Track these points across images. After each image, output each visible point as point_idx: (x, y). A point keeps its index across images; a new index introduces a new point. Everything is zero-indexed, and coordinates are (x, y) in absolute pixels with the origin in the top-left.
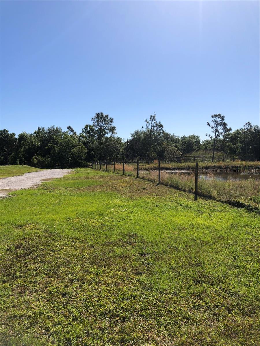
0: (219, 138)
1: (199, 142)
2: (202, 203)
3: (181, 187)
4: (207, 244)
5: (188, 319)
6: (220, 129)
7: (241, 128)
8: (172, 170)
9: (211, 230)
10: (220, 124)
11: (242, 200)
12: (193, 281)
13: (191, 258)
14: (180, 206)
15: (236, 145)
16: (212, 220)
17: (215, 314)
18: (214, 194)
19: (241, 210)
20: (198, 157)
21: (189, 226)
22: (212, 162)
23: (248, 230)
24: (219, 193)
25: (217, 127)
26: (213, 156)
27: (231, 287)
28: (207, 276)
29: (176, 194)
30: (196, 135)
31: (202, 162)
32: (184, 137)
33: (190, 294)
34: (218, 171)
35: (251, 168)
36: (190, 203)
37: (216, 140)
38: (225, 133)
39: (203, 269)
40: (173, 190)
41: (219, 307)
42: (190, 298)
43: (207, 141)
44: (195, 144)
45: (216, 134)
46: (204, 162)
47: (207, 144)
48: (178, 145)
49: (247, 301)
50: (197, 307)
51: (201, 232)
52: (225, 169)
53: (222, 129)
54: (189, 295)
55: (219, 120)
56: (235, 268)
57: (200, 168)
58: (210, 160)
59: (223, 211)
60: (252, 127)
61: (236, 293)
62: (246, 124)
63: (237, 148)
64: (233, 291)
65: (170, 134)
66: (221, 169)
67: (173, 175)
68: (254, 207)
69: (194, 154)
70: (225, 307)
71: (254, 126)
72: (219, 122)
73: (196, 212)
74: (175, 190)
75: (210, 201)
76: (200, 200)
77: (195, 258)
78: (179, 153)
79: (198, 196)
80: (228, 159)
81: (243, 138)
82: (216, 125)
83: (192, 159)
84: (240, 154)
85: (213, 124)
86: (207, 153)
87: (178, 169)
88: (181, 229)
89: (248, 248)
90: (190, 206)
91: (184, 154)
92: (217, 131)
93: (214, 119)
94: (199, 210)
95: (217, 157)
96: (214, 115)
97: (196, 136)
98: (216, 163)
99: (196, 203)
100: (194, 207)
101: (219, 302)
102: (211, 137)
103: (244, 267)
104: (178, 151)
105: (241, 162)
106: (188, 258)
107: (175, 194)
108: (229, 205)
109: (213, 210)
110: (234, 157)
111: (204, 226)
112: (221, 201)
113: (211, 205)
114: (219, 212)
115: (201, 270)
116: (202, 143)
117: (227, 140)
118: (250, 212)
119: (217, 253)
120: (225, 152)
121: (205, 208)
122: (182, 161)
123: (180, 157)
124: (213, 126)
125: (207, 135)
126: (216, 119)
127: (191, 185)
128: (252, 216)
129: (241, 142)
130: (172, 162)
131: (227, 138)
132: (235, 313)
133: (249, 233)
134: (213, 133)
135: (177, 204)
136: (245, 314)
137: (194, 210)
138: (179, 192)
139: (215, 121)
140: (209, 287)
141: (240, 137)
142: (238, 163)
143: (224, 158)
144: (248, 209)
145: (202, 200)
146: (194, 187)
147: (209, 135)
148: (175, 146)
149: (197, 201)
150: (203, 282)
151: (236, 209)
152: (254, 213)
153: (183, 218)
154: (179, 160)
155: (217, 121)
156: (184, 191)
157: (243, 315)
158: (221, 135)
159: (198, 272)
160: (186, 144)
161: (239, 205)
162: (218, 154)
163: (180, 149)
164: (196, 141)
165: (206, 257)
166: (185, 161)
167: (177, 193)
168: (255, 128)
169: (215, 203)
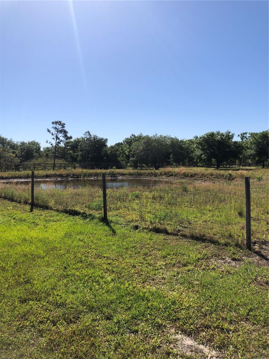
0: (60, 145)
1: (39, 148)
2: (38, 215)
3: (16, 199)
4: (39, 258)
5: (9, 345)
6: (61, 136)
7: (81, 137)
8: (9, 179)
9: (44, 242)
10: (61, 132)
11: (77, 208)
12: (19, 301)
13: (19, 276)
14: (13, 220)
15: (76, 153)
16: (46, 231)
17: (39, 331)
18: (52, 203)
19: (77, 217)
20: (39, 164)
21: (21, 241)
22: (54, 169)
23: (81, 237)
24: (56, 203)
25: (58, 134)
26: (54, 164)
27: (58, 298)
28: (35, 292)
29: (10, 207)
30: (36, 141)
31: (42, 169)
32: (23, 143)
33: (14, 316)
34: (59, 179)
35: (90, 175)
36: (24, 216)
37: (57, 148)
38: (66, 141)
39: (31, 285)
40: (7, 202)
41: (44, 322)
42: (13, 321)
43: (48, 148)
44: (35, 151)
45: (57, 142)
46: (45, 170)
47: (48, 151)
48: (16, 151)
49: (73, 308)
50: (20, 329)
51: (34, 246)
52: (66, 177)
53: (63, 136)
54: (13, 318)
55: (59, 127)
56: (65, 277)
57: (40, 177)
58: (51, 168)
59: (58, 220)
60: (91, 136)
61: (62, 303)
62: (86, 133)
63: (77, 156)
64: (60, 301)
65: (7, 139)
66: (62, 177)
67: (8, 185)
68: (88, 214)
69: (34, 161)
70: (50, 320)
71: (93, 135)
72: (60, 129)
73: (30, 225)
74: (9, 202)
75: (46, 211)
76: (36, 211)
77: (24, 275)
78: (17, 161)
79: (34, 207)
80: (69, 167)
81: (83, 147)
82: (56, 133)
83: (32, 166)
84: (80, 162)
85: (53, 131)
86: (48, 161)
87: (16, 178)
88: (11, 245)
89: (79, 255)
90: (24, 219)
91: (23, 161)
92: (57, 138)
93: (54, 126)
94: (33, 223)
95: (59, 165)
96: (54, 122)
97: (36, 143)
98: (57, 171)
99: (31, 215)
100: (29, 219)
101: (44, 318)
102: (52, 144)
103: (74, 275)
104: (17, 158)
105: (81, 170)
106: (17, 277)
107: (8, 206)
108: (66, 214)
109: (49, 220)
110: (75, 165)
111: (38, 239)
112: (57, 211)
113: (47, 215)
114: (54, 223)
115: (30, 286)
116: (43, 150)
117: (68, 147)
118: (85, 219)
119: (48, 265)
120: (66, 160)
121: (40, 220)
122: (21, 170)
123: (19, 165)
124: (54, 133)
125: (47, 142)
126: (56, 126)
127: (27, 196)
128: (86, 223)
129: (81, 151)
130: (9, 170)
131: (68, 146)
132: (59, 324)
133: (82, 241)
134: (53, 140)
135: (9, 218)
136: (70, 322)
137: (29, 222)
138: (14, 204)
139: (56, 128)
140: (36, 304)
141: (81, 146)
142: (79, 170)
143: (65, 166)
144: (82, 216)
145: (38, 211)
146: (30, 197)
147: (50, 142)
148: (13, 153)
149: (33, 212)
150: (30, 299)
151: (71, 218)
152: (88, 220)
153: (15, 233)
154: (17, 168)
155: (58, 128)
156: (20, 202)
157: (68, 323)
158: (61, 143)
159: (26, 290)
160: (25, 151)
161: (74, 213)
162: (59, 162)
163: (18, 155)
164: (36, 148)
165: (36, 272)
166: (25, 169)
167: (11, 205)
168: (94, 138)
169: (51, 213)
